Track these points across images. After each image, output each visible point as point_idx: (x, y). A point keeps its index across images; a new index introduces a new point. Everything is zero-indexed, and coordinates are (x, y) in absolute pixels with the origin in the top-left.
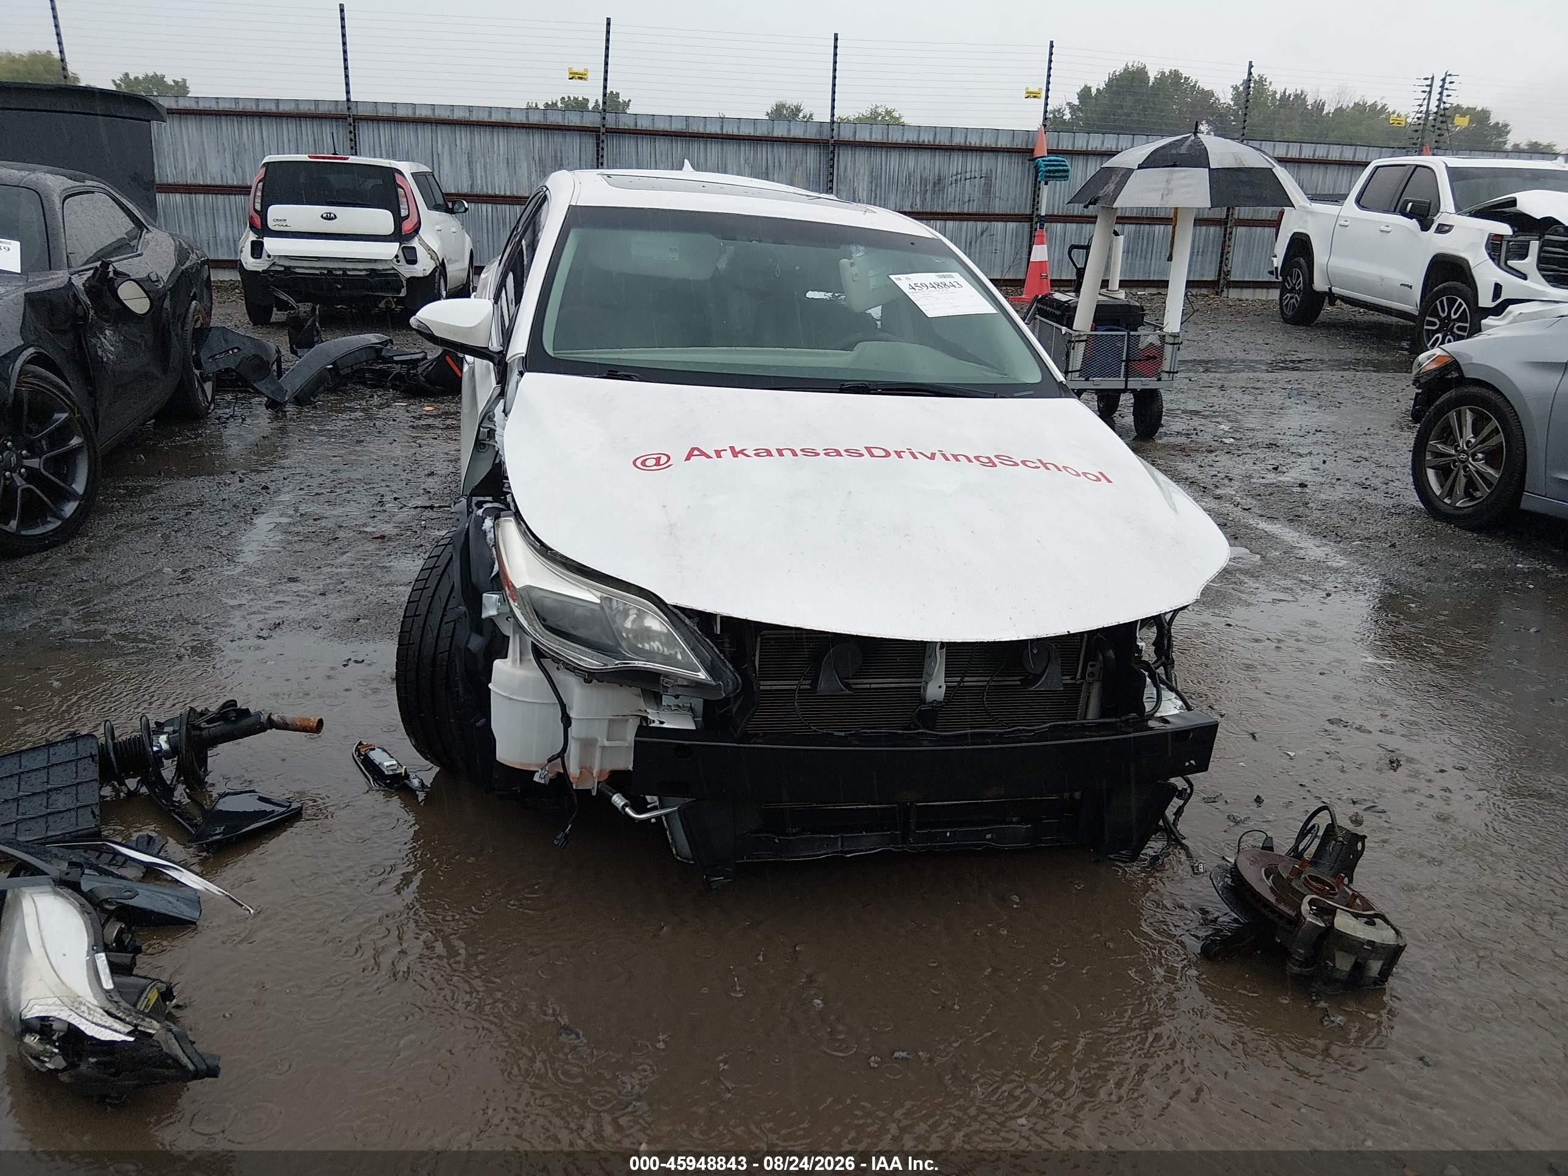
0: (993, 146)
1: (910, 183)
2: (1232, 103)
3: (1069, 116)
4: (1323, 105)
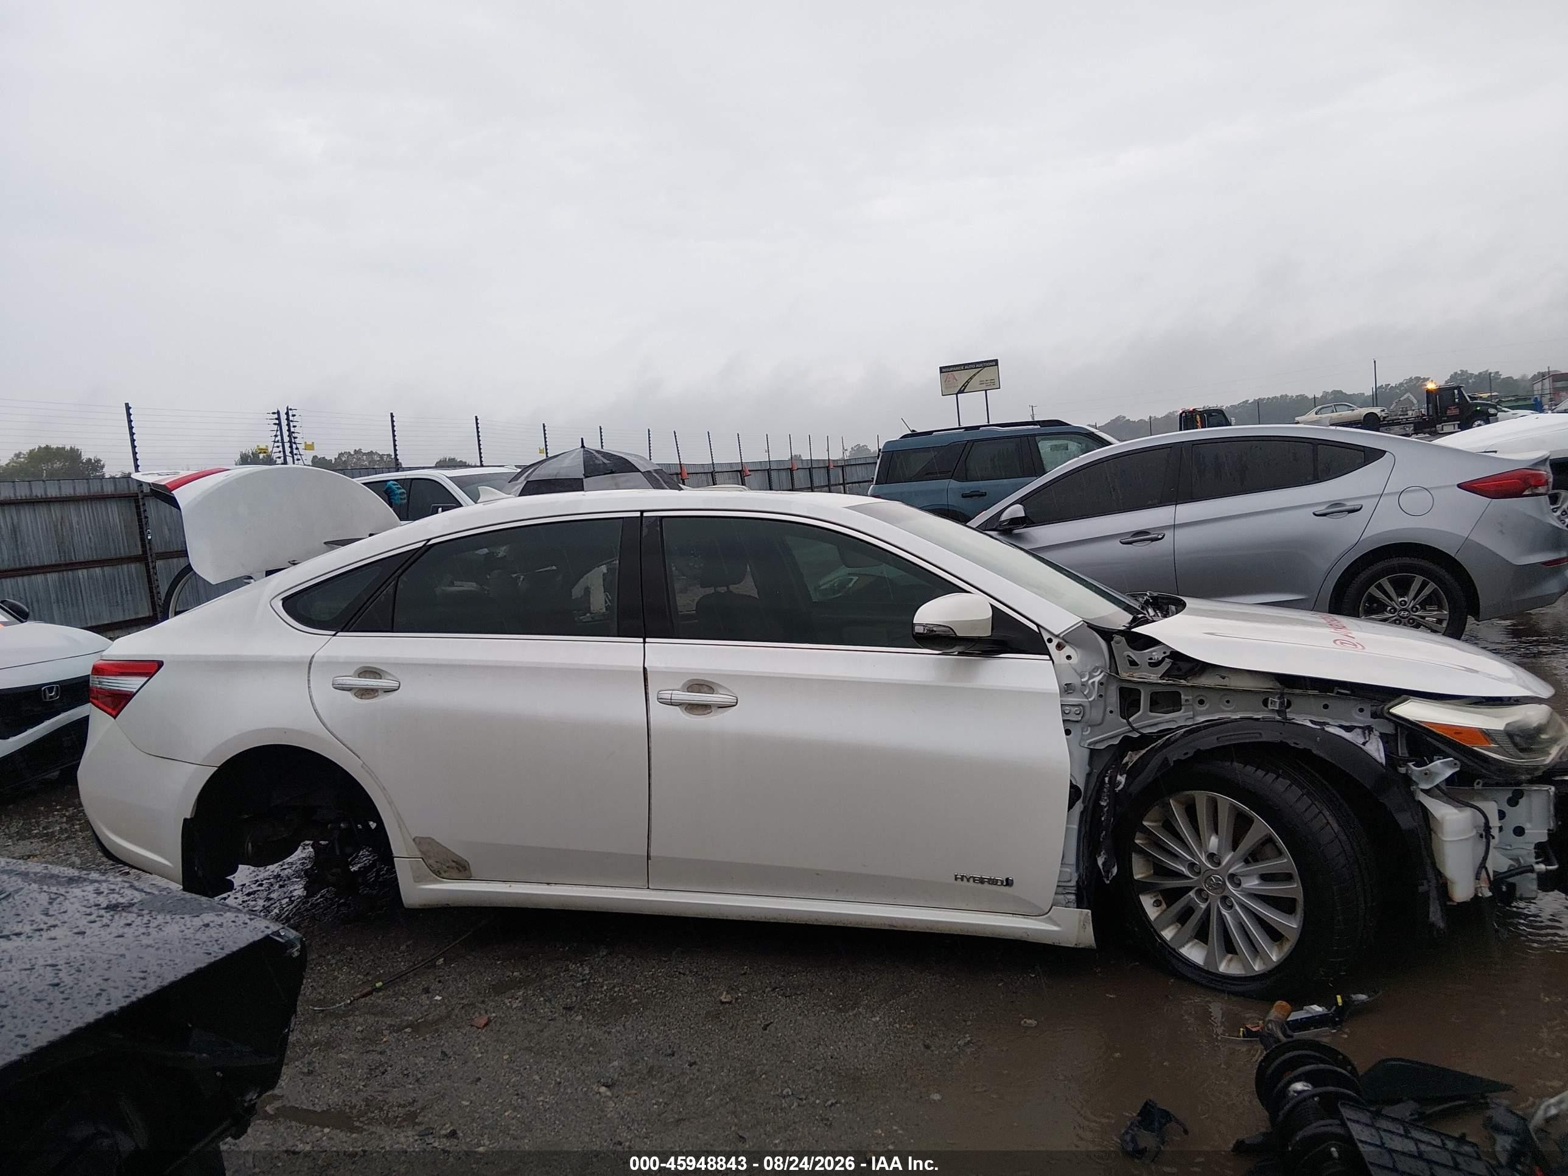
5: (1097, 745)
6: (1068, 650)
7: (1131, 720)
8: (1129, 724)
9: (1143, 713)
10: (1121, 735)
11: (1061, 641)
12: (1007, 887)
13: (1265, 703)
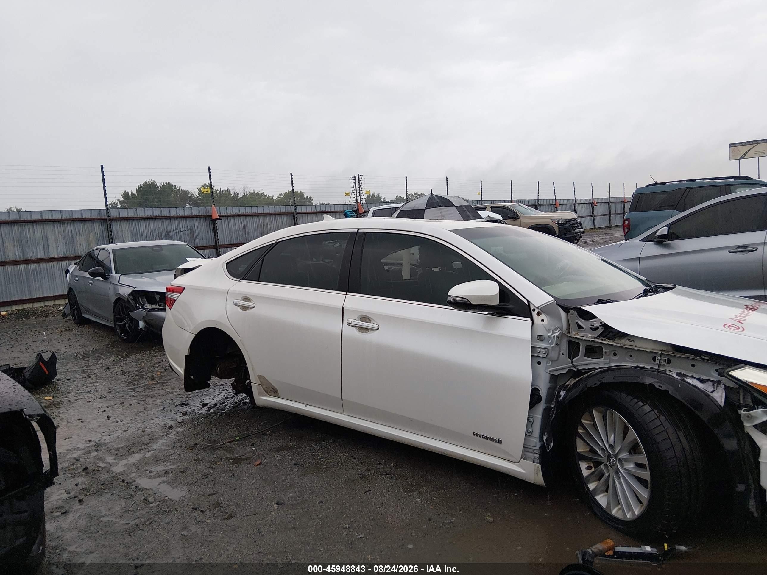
0: (191, 215)
1: (153, 236)
2: (199, 196)
3: (120, 206)
4: (238, 194)
5: (554, 372)
6: (543, 316)
7: (573, 360)
8: (572, 362)
9: (580, 357)
10: (568, 368)
11: (540, 311)
12: (499, 444)
13: (654, 359)
